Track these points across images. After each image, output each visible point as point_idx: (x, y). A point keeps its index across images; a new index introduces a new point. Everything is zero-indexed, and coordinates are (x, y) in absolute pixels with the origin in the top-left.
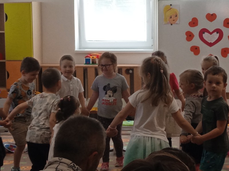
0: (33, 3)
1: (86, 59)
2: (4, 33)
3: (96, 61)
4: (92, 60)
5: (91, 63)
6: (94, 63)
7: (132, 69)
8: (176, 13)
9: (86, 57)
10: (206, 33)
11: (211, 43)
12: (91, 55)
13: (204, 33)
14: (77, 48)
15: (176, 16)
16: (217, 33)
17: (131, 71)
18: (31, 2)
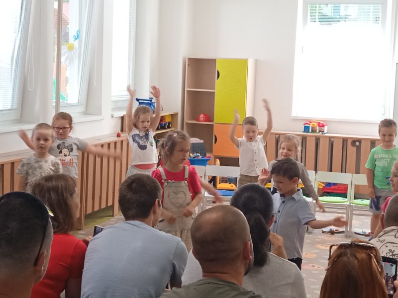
0: (249, 60)
1: (305, 126)
2: (214, 92)
3: (316, 129)
4: (312, 128)
5: (310, 131)
6: (314, 131)
7: (360, 141)
9: (304, 124)
12: (311, 122)
14: (294, 114)
17: (357, 144)
18: (248, 59)
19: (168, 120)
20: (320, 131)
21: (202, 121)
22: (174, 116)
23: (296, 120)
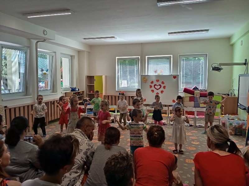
1: (119, 93)
2: (94, 85)
11: (157, 89)
13: (155, 86)
14: (117, 90)
15: (147, 80)
16: (160, 86)
18: (102, 76)
19: (81, 93)
21: (91, 93)
22: (83, 92)
23: (117, 91)
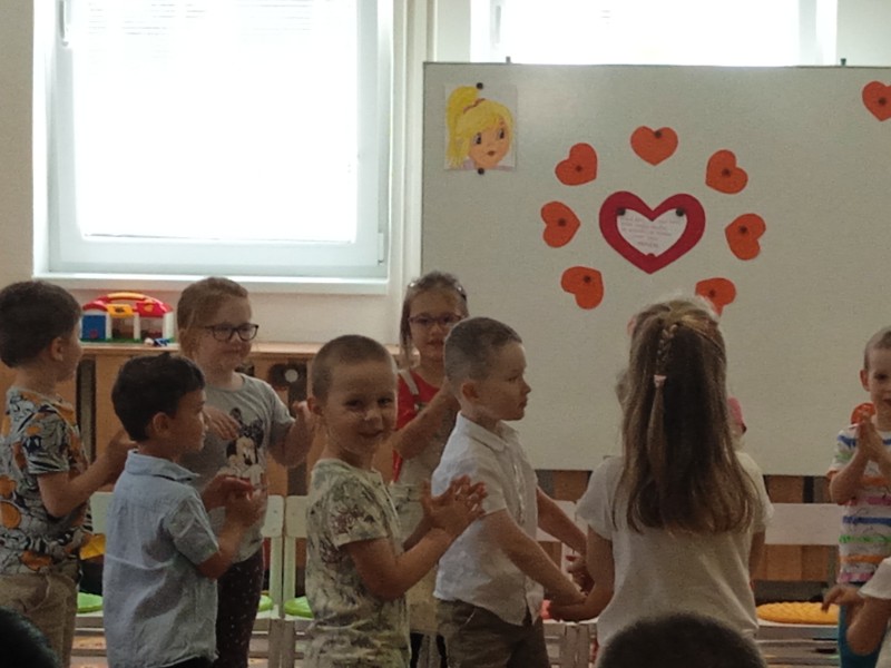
3: (132, 327)
4: (117, 322)
5: (108, 334)
6: (122, 333)
7: (298, 363)
8: (502, 123)
9: (85, 308)
10: (630, 213)
11: (651, 255)
12: (109, 301)
13: (623, 213)
14: (40, 268)
15: (502, 136)
16: (680, 214)
17: (292, 376)
20: (145, 335)
